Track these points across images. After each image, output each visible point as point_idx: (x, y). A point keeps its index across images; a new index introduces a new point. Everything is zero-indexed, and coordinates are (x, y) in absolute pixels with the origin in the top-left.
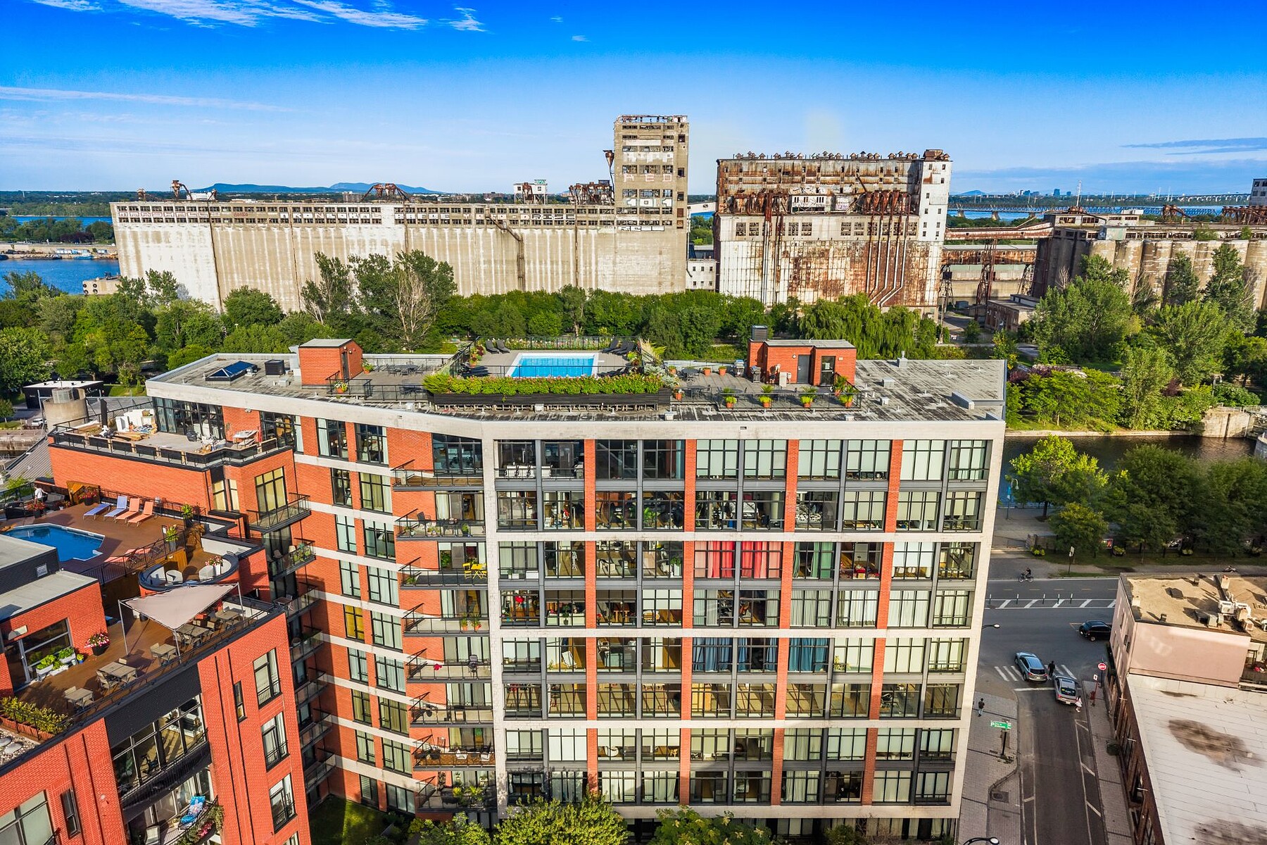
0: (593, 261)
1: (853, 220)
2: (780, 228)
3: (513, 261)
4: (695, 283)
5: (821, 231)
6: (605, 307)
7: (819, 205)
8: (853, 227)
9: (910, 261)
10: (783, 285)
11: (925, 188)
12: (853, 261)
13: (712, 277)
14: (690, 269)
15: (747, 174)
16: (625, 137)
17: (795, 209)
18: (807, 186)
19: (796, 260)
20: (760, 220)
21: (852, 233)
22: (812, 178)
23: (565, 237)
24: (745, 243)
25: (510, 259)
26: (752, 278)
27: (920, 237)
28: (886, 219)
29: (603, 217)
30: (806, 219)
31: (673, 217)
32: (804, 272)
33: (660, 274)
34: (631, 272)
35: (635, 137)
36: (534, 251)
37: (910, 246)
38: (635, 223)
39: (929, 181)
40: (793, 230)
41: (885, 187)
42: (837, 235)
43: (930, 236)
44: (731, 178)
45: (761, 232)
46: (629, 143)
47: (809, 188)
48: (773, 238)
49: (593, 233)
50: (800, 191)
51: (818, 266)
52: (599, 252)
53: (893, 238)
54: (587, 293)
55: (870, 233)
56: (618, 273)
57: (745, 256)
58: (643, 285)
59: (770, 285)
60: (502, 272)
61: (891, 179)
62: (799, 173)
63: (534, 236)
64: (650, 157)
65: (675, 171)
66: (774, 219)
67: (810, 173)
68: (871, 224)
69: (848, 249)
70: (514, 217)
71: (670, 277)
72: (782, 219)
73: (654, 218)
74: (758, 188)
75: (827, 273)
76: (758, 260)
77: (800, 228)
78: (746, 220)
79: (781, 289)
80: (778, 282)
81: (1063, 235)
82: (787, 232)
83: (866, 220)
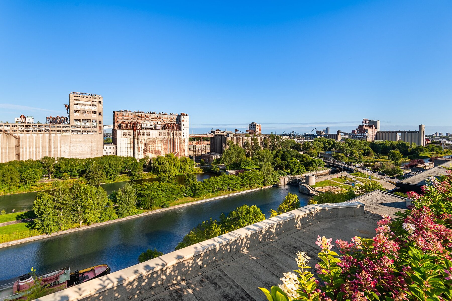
0: (59, 146)
1: (163, 131)
2: (139, 134)
3: (13, 148)
4: (107, 153)
5: (153, 135)
6: (66, 165)
7: (151, 127)
8: (163, 134)
9: (180, 144)
10: (141, 152)
11: (182, 123)
12: (164, 144)
13: (114, 151)
14: (105, 148)
15: (125, 116)
16: (75, 100)
17: (143, 128)
18: (147, 121)
19: (145, 144)
20: (132, 131)
21: (163, 135)
22: (148, 119)
23: (43, 137)
24: (126, 139)
25: (11, 146)
26: (130, 150)
27: (182, 137)
28: (172, 132)
29: (64, 129)
30: (148, 131)
31: (97, 129)
32: (148, 148)
33: (92, 150)
34: (78, 150)
35: (79, 100)
36: (26, 143)
37: (180, 139)
38: (80, 131)
39: (183, 121)
40: (144, 134)
41: (171, 123)
42: (158, 136)
43: (185, 137)
44: (119, 117)
45: (132, 135)
46: (76, 102)
47: (147, 122)
48: (137, 137)
49: (59, 135)
50: (144, 123)
51: (153, 146)
52: (62, 143)
53: (175, 137)
54: (56, 159)
55: (168, 136)
56: (72, 150)
57: (127, 143)
58: (84, 155)
59: (136, 153)
60: (6, 153)
61: (172, 120)
62: (143, 117)
63: (26, 137)
64: (86, 108)
65: (97, 113)
66: (137, 131)
67: (147, 117)
68: (168, 133)
69: (162, 140)
70: (14, 128)
71: (96, 151)
72: (139, 131)
73: (89, 129)
74: (130, 121)
75: (156, 148)
76: (132, 144)
77: (146, 134)
78: (127, 131)
79: (141, 154)
80: (139, 151)
81: (218, 136)
82: (141, 135)
83: (166, 132)
